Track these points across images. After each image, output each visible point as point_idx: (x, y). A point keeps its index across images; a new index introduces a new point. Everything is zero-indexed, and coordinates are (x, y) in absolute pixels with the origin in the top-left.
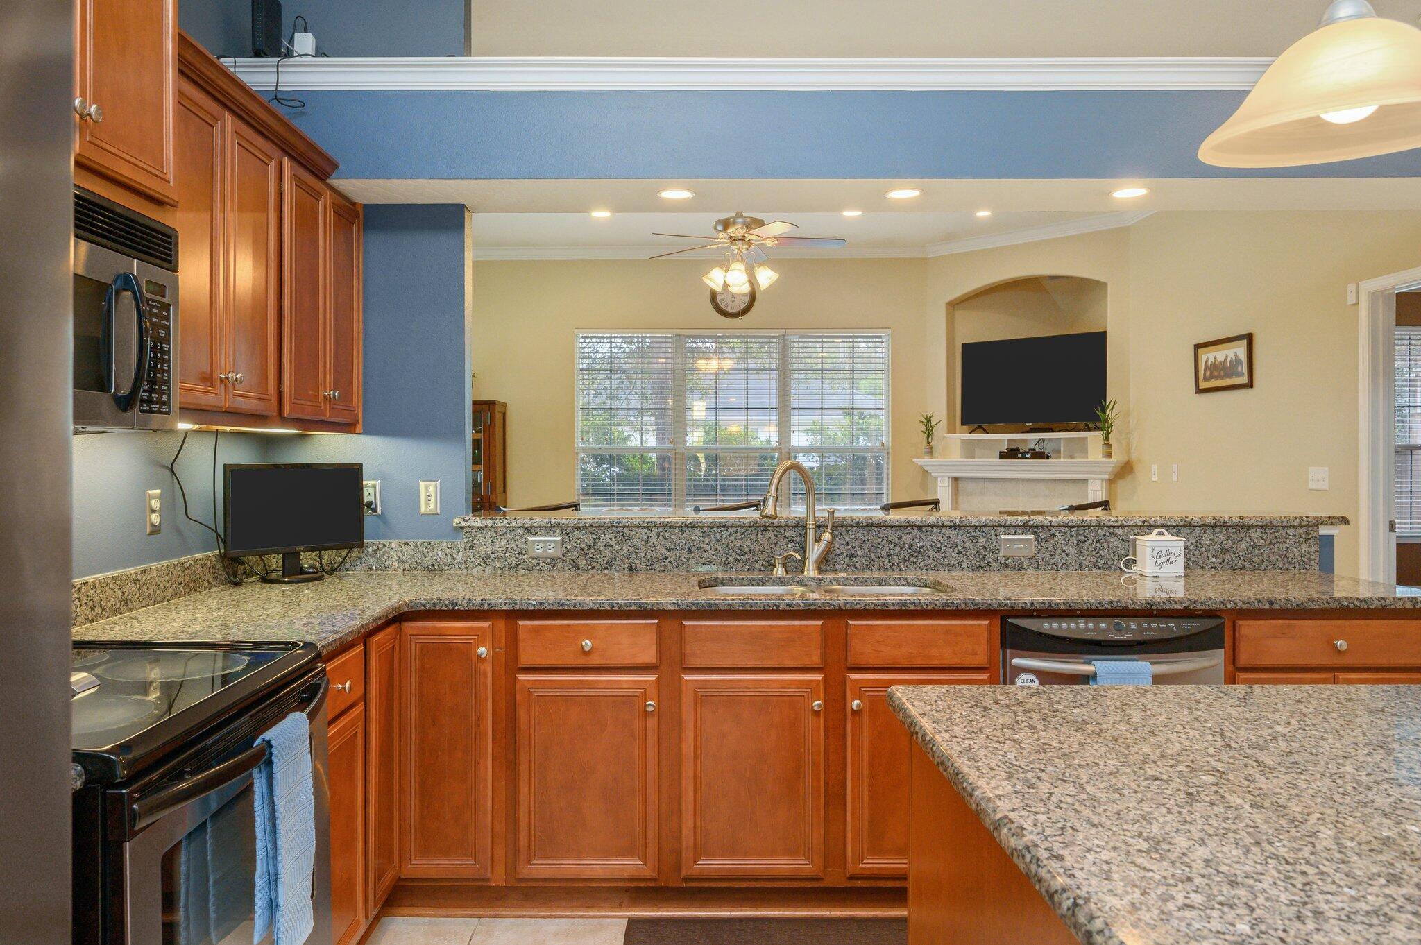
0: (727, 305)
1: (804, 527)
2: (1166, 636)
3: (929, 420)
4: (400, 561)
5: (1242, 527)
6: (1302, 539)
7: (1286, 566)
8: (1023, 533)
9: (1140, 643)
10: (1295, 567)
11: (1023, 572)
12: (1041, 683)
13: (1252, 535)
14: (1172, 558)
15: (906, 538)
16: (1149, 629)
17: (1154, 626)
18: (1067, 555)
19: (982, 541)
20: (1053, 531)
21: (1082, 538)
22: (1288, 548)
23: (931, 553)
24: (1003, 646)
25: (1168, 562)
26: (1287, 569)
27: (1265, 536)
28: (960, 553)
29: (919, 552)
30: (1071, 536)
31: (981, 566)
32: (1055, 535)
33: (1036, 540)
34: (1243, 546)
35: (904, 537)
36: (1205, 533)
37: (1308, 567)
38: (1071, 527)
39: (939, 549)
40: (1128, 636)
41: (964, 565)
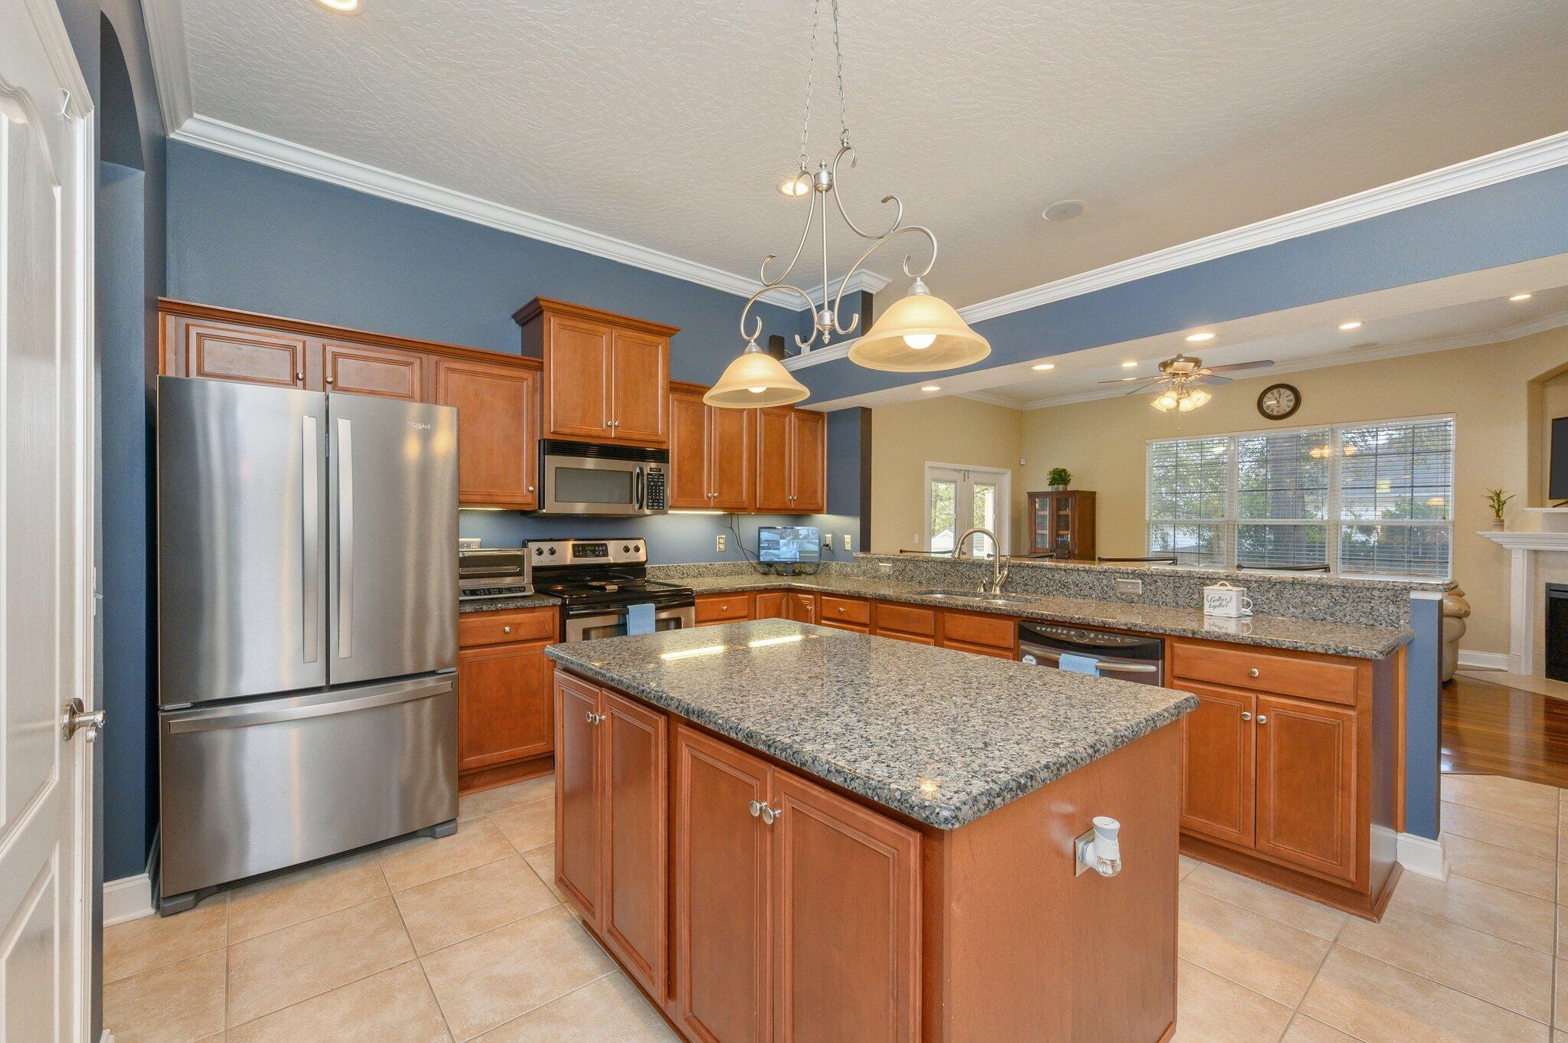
0: (1272, 411)
1: (993, 566)
2: (1113, 645)
3: (1498, 495)
4: (836, 571)
5: (1322, 586)
6: (1388, 601)
7: (1371, 622)
8: (1133, 579)
9: (1095, 647)
10: (1381, 624)
11: (1133, 604)
12: (1038, 663)
13: (1334, 593)
14: (1224, 603)
15: (1057, 576)
16: (1102, 639)
17: (1106, 637)
18: (1166, 596)
19: (1105, 582)
20: (1155, 578)
21: (1178, 585)
22: (1372, 607)
23: (1072, 587)
24: (1020, 637)
25: (1220, 605)
26: (1373, 625)
27: (1347, 595)
28: (1091, 588)
29: (1065, 586)
30: (1169, 583)
31: (1104, 598)
32: (1156, 581)
33: (1143, 583)
34: (1324, 601)
35: (1056, 576)
36: (1285, 588)
37: (1397, 626)
38: (1169, 576)
39: (1077, 585)
40: (1086, 641)
41: (1094, 596)
